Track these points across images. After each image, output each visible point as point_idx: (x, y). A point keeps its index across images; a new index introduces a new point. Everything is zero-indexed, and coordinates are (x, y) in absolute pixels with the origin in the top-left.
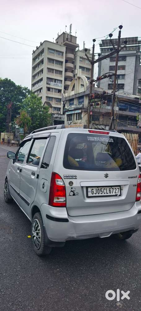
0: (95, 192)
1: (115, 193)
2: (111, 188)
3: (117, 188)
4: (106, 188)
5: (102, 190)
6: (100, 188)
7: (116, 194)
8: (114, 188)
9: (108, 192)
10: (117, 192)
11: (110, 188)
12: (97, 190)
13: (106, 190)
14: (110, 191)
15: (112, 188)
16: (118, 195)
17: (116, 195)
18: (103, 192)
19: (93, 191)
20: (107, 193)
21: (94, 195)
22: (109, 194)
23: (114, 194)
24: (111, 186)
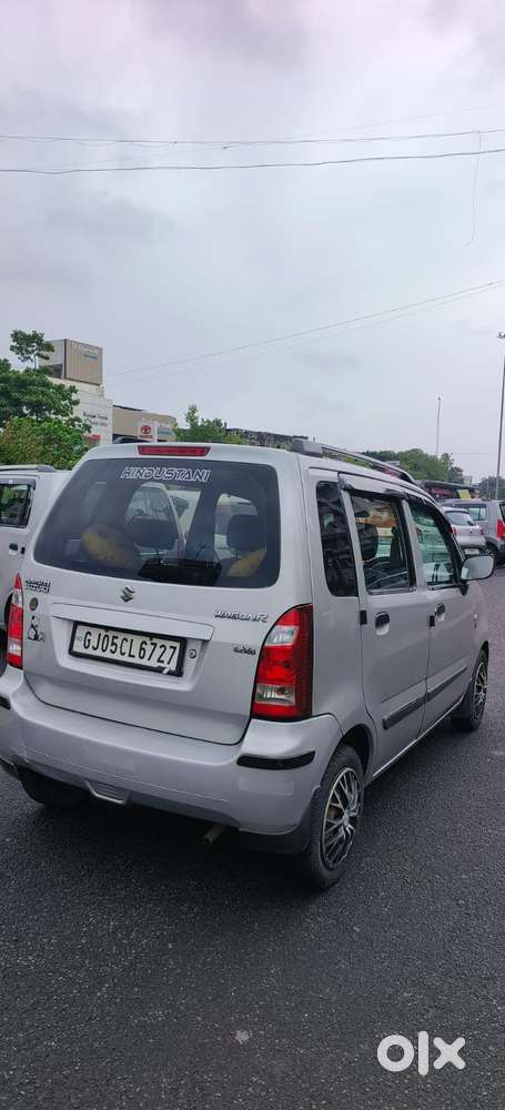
0: (94, 643)
1: (159, 661)
2: (148, 642)
3: (168, 644)
4: (133, 637)
5: (118, 642)
6: (111, 634)
7: (161, 665)
8: (159, 642)
9: (135, 651)
10: (165, 658)
11: (147, 640)
12: (102, 637)
13: (129, 643)
14: (141, 649)
15: (155, 640)
16: (166, 671)
17: (159, 670)
18: (119, 649)
19: (88, 637)
20: (130, 655)
21: (90, 651)
22: (136, 660)
23: (154, 663)
24: (151, 636)
